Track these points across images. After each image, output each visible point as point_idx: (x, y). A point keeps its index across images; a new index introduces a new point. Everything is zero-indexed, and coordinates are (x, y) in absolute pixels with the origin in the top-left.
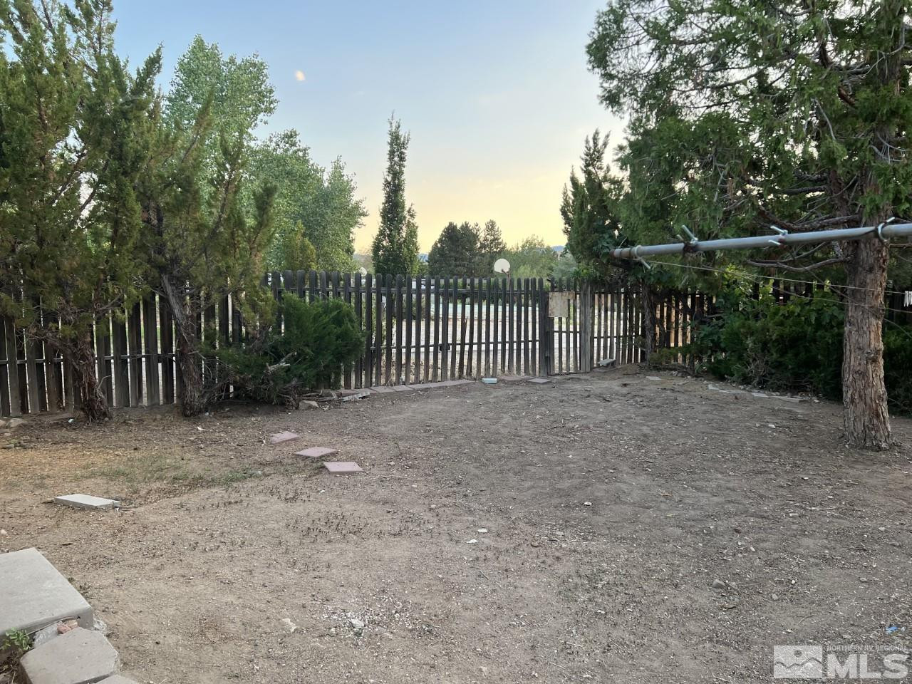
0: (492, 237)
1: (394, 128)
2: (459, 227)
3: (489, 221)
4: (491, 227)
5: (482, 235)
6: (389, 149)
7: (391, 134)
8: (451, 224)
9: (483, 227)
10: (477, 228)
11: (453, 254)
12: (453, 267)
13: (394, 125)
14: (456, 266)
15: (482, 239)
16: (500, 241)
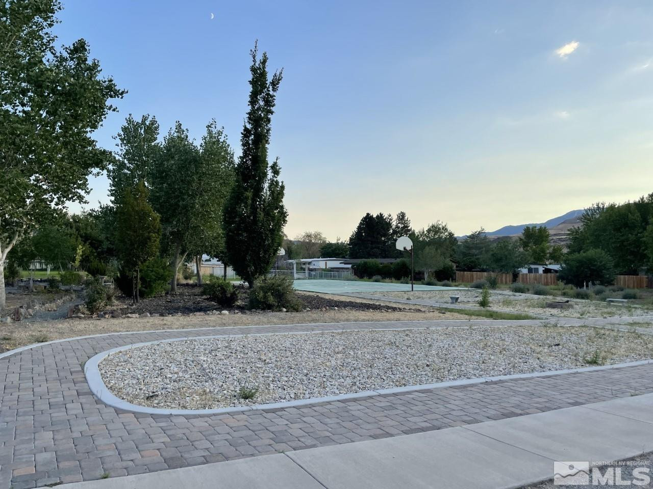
0: (403, 225)
1: (258, 63)
2: (375, 216)
3: (400, 212)
4: (402, 217)
5: (394, 223)
6: (251, 89)
7: (253, 70)
8: (368, 214)
9: (395, 217)
10: (390, 218)
11: (369, 239)
12: (369, 249)
13: (259, 58)
14: (372, 248)
15: (394, 227)
16: (409, 228)
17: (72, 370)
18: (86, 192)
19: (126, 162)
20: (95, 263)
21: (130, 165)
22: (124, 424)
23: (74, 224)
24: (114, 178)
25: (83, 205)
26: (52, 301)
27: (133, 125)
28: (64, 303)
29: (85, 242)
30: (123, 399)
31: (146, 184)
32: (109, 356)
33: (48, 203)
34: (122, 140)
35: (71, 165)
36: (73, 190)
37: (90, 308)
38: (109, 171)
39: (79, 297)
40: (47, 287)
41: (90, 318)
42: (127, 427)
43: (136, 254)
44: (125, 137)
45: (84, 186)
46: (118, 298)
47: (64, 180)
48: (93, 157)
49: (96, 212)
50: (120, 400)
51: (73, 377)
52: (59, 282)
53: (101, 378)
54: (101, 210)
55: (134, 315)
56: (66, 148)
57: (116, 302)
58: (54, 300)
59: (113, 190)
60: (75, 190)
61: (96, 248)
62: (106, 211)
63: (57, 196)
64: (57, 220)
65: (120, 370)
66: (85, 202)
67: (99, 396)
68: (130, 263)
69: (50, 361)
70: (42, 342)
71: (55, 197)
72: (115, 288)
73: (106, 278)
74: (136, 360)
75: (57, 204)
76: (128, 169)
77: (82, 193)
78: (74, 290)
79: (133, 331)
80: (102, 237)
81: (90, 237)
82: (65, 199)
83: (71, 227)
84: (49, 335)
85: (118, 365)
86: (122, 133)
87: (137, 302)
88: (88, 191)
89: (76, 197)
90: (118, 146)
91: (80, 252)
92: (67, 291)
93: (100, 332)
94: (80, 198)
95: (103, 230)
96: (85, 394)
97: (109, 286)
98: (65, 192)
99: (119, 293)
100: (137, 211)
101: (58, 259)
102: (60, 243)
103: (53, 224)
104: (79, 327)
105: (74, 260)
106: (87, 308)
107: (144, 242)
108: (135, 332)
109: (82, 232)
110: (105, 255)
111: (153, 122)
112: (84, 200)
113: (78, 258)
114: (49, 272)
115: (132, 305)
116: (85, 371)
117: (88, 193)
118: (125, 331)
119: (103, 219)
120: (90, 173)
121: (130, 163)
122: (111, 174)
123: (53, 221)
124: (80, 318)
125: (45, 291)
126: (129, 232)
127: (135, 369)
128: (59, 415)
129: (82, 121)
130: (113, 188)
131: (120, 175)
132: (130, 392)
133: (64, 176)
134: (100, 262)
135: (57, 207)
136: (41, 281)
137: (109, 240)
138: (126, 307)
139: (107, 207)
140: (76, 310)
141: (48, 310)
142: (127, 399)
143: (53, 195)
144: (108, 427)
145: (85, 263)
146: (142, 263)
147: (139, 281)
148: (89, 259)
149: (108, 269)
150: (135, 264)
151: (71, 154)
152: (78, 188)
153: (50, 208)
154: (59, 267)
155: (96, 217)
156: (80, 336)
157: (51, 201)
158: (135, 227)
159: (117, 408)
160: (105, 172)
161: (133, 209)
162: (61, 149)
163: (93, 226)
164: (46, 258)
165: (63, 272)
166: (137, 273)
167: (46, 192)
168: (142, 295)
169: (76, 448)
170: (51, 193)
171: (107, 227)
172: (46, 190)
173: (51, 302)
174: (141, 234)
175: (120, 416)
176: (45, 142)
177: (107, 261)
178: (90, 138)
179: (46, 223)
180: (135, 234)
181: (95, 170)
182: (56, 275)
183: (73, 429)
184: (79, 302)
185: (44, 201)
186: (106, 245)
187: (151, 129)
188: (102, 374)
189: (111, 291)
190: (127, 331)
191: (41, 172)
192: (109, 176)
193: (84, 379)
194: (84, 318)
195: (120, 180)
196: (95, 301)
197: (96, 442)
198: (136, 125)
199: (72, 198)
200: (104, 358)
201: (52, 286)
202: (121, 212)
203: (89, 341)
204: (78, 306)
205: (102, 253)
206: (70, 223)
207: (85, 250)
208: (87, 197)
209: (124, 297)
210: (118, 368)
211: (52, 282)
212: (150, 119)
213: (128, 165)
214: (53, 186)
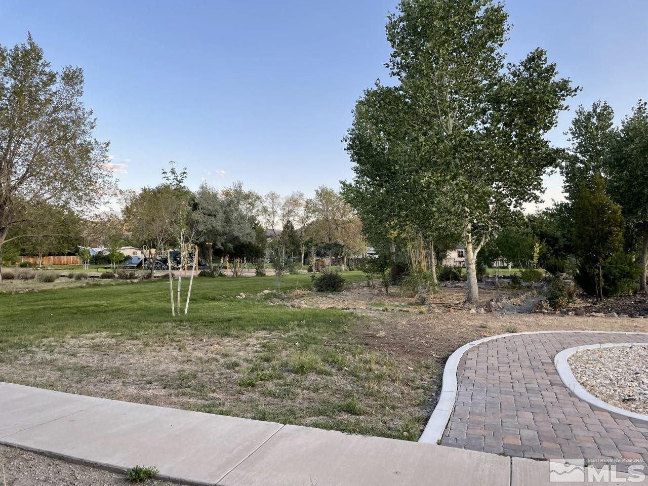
17: (543, 361)
18: (541, 192)
19: (579, 155)
20: (552, 261)
21: (584, 158)
22: (601, 421)
23: (530, 223)
24: (567, 174)
25: (539, 204)
26: (517, 296)
27: (584, 115)
28: (527, 298)
29: (542, 241)
30: (596, 396)
31: (603, 175)
32: (577, 352)
33: (508, 206)
34: (573, 133)
35: (526, 169)
36: (529, 192)
37: (553, 305)
38: (561, 168)
39: (540, 293)
40: (510, 283)
41: (553, 313)
42: (604, 425)
43: (597, 251)
44: (576, 130)
45: (538, 186)
46: (580, 296)
47: (521, 184)
48: (546, 157)
49: (551, 210)
50: (594, 397)
51: (544, 367)
52: (520, 278)
53: (572, 372)
54: (556, 207)
55: (599, 314)
56: (522, 154)
57: (579, 300)
58: (518, 295)
59: (567, 186)
60: (530, 191)
61: (553, 246)
62: (561, 208)
63: (515, 199)
64: (516, 221)
65: (591, 368)
66: (541, 202)
67: (572, 389)
68: (590, 260)
69: (521, 350)
70: (513, 332)
71: (513, 200)
72: (575, 286)
73: (564, 275)
74: (606, 360)
75: (515, 207)
76: (582, 162)
77: (537, 193)
78: (535, 287)
79: (599, 330)
80: (559, 234)
81: (546, 234)
82: (522, 201)
83: (527, 227)
84: (518, 327)
85: (587, 363)
86: (573, 127)
87: (601, 300)
88: (542, 190)
89: (531, 198)
90: (569, 140)
91: (537, 250)
92: (529, 288)
93: (566, 328)
94: (536, 198)
95: (559, 227)
96: (557, 385)
97: (569, 283)
98: (522, 194)
99: (580, 291)
100: (594, 205)
101: (517, 257)
102: (519, 242)
103: (513, 225)
104: (545, 322)
105: (532, 258)
106: (550, 304)
107: (605, 238)
108: (602, 332)
109: (537, 230)
110: (562, 252)
111: (606, 108)
112: (539, 200)
113: (536, 255)
114: (510, 269)
115: (596, 304)
116: (555, 364)
117: (543, 192)
118: (591, 330)
119: (558, 216)
120: (544, 173)
121: (583, 156)
122: (564, 171)
123: (513, 223)
124: (544, 313)
125: (509, 286)
126: (587, 228)
127: (607, 369)
128: (536, 399)
129: (536, 126)
130: (567, 184)
131: (573, 170)
132: (604, 391)
133: (521, 180)
134: (558, 259)
135: (515, 210)
136: (504, 278)
137: (566, 237)
138: (589, 305)
139: (562, 204)
140: (539, 306)
141: (514, 305)
142: (602, 398)
143: (511, 199)
144: (585, 421)
145: (543, 261)
146: (604, 259)
147: (601, 278)
148: (546, 257)
149: (566, 266)
150: (597, 261)
151: (526, 158)
152: (534, 189)
153: (510, 210)
154: (519, 265)
155: (552, 215)
156: (546, 330)
157: (510, 205)
158: (593, 222)
159: (592, 404)
160: (558, 169)
161: (590, 204)
162: (518, 155)
163: (548, 224)
164: (507, 257)
165: (524, 270)
166: (599, 270)
167: (505, 196)
168: (606, 294)
169: (556, 432)
170: (510, 197)
171: (563, 223)
172: (506, 194)
173: (515, 297)
174: (600, 229)
175: (596, 412)
176: (503, 152)
177: (564, 258)
178: (543, 139)
179: (507, 225)
180: (594, 229)
181: (549, 169)
182: (517, 272)
183: (550, 415)
184: (542, 298)
185: (503, 205)
186: (562, 242)
187: (605, 115)
188: (572, 369)
189: (572, 289)
190: (593, 330)
191: (501, 179)
192: (562, 173)
193: (555, 371)
194: (548, 314)
195: (574, 175)
196: (557, 297)
197: (574, 432)
198: (587, 115)
199: (528, 199)
200: (573, 353)
201: (514, 283)
202: (577, 208)
203: (556, 336)
204: (541, 301)
205: (560, 250)
206: (526, 223)
207: (542, 248)
208: (542, 197)
209: (586, 295)
210: (588, 366)
211: (514, 278)
212: (602, 104)
213: (581, 158)
214: (510, 190)
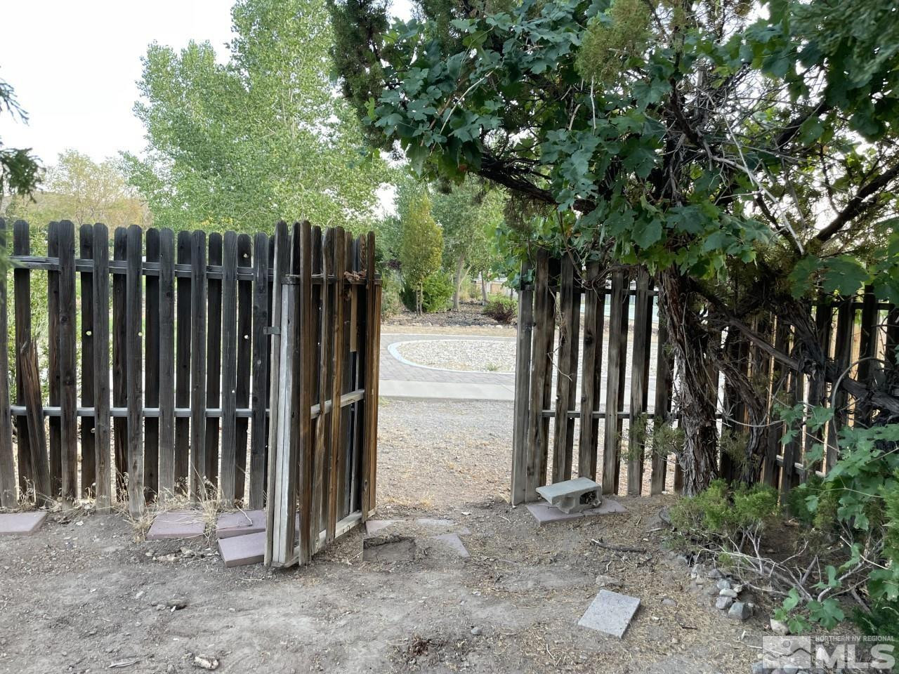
43: (420, 268)
46: (403, 311)
55: (418, 325)
57: (402, 315)
67: (400, 360)
68: (414, 277)
72: (400, 302)
87: (420, 315)
99: (403, 308)
107: (427, 256)
115: (415, 318)
116: (388, 350)
119: (387, 229)
126: (413, 246)
138: (410, 318)
146: (425, 276)
147: (422, 295)
150: (419, 278)
158: (418, 241)
166: (421, 287)
168: (425, 309)
171: (391, 238)
174: (424, 248)
180: (419, 248)
181: (384, 184)
189: (397, 305)
209: (408, 311)
